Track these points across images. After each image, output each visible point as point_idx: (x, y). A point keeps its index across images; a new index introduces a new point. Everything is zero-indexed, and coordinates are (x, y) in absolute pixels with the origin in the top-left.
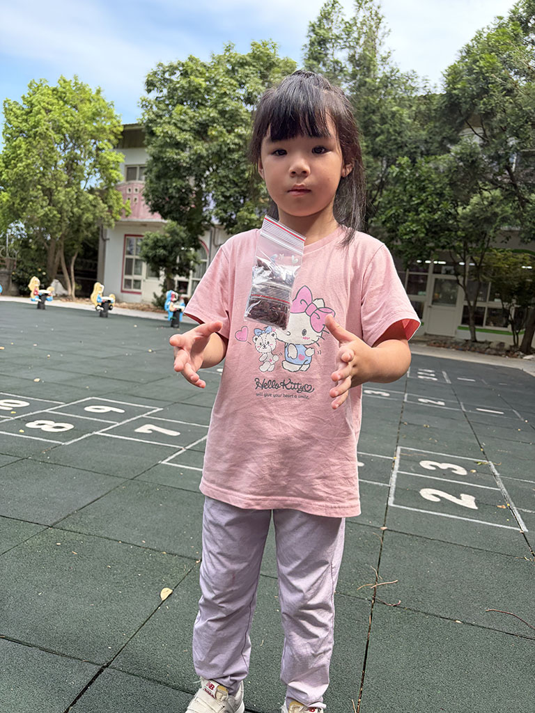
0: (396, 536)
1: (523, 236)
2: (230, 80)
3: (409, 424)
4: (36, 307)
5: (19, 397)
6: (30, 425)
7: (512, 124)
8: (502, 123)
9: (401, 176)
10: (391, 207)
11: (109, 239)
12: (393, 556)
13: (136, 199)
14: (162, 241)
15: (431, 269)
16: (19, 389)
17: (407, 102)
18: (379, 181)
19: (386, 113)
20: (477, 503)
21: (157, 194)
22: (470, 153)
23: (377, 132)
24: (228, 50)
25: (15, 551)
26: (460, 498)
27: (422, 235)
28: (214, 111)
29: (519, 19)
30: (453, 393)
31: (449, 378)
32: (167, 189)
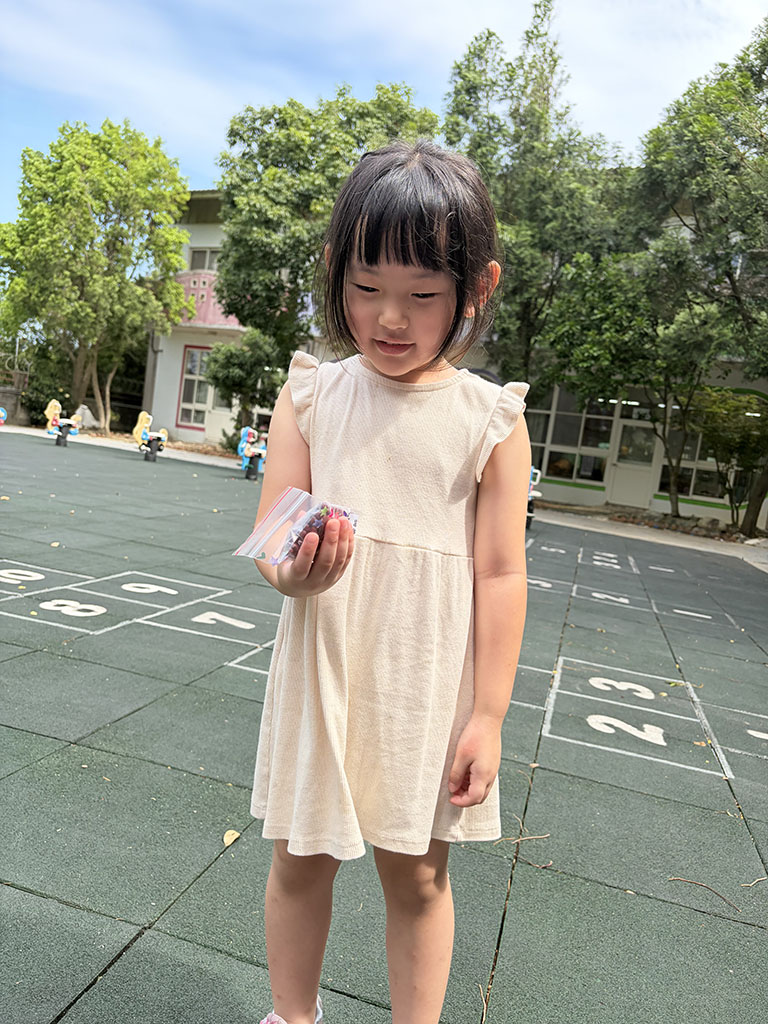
0: (550, 777)
1: (747, 369)
2: (344, 136)
3: (577, 626)
4: (55, 442)
5: (30, 566)
6: (45, 605)
7: (735, 213)
8: (721, 212)
9: (579, 280)
10: (563, 322)
11: (161, 351)
12: (545, 802)
13: (203, 296)
14: (238, 357)
15: (617, 412)
16: (29, 556)
17: (590, 177)
18: (548, 284)
19: (561, 190)
20: (666, 737)
21: (234, 289)
22: (676, 252)
23: (547, 217)
24: (341, 94)
25: (25, 773)
26: (642, 730)
27: (607, 363)
28: (321, 177)
29: (750, 69)
30: (640, 586)
31: (638, 566)
32: (250, 284)
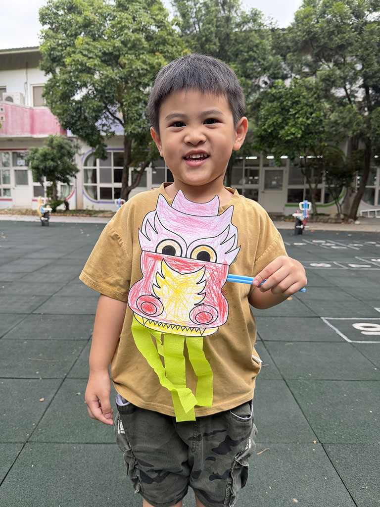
13: (2, 118)
15: (261, 164)
19: (252, 44)
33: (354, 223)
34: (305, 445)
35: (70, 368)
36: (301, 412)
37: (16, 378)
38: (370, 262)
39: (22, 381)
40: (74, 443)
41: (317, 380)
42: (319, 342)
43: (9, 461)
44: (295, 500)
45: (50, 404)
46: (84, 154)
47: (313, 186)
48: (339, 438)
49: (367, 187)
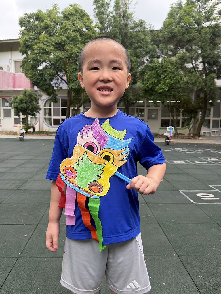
15: (146, 105)
33: (199, 139)
34: (170, 256)
35: (41, 218)
36: (167, 240)
37: (11, 224)
38: (207, 160)
39: (14, 225)
40: (44, 257)
41: (176, 223)
42: (177, 203)
43: (10, 267)
44: (164, 284)
45: (30, 237)
46: (44, 100)
47: (175, 118)
48: (187, 252)
49: (206, 118)
